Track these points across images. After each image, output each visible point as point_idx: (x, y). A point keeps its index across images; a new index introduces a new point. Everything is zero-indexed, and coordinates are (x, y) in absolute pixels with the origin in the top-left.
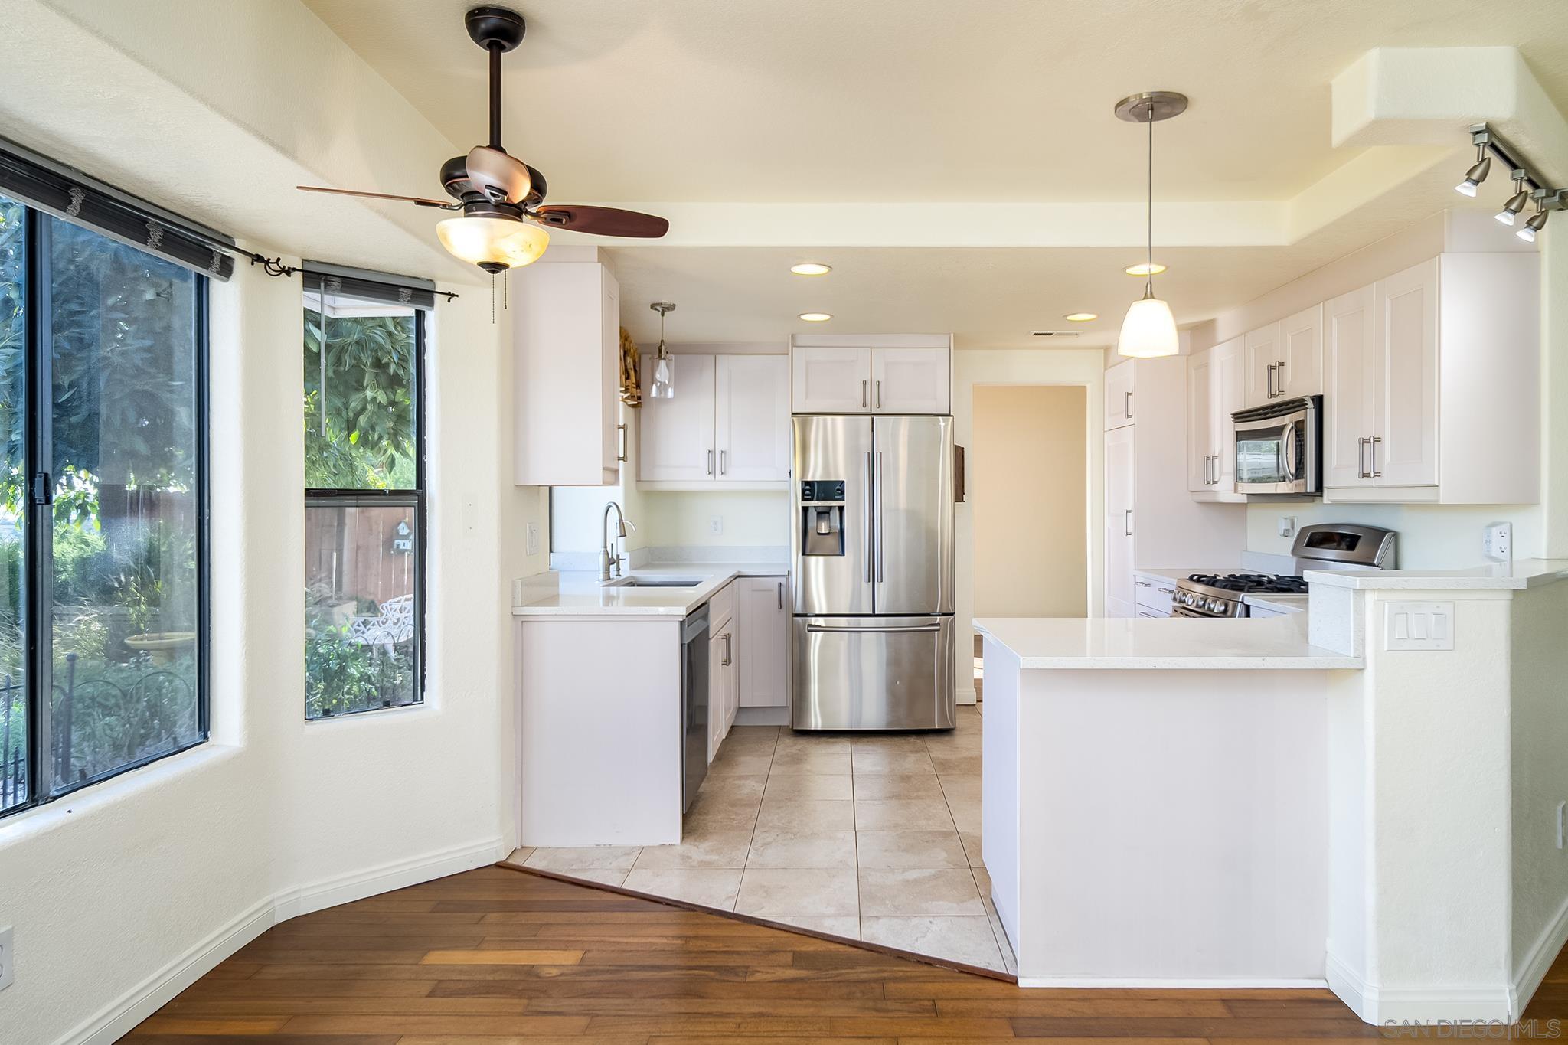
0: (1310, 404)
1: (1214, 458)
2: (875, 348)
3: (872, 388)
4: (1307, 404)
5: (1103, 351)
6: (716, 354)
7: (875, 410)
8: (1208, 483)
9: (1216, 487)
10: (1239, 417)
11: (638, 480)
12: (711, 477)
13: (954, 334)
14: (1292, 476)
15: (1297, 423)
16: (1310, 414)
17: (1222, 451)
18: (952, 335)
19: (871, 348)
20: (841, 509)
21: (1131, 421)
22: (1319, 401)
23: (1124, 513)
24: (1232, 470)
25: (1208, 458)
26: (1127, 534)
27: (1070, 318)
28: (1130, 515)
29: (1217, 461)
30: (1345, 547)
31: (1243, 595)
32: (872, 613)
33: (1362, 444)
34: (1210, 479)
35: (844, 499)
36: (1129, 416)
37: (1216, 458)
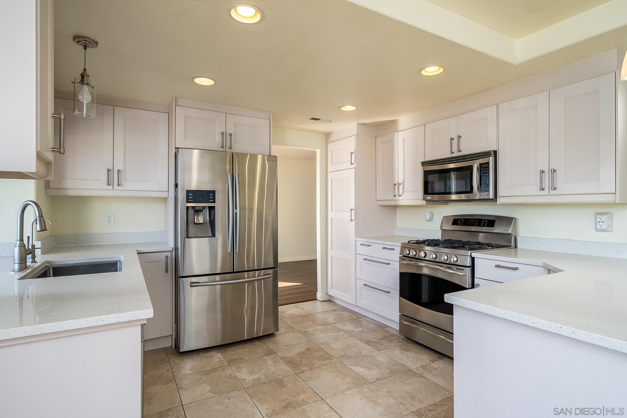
0: (493, 155)
1: (399, 184)
2: (227, 114)
3: (227, 137)
5: (325, 135)
6: (114, 106)
7: (228, 150)
8: (395, 196)
9: (400, 198)
10: (428, 163)
11: (47, 187)
12: (110, 187)
13: (273, 112)
14: (478, 190)
15: (481, 164)
17: (404, 181)
18: (271, 112)
19: (225, 114)
20: (212, 209)
21: (353, 166)
23: (349, 210)
25: (395, 184)
26: (351, 220)
27: (342, 109)
28: (353, 212)
29: (401, 186)
30: (486, 225)
31: (470, 252)
32: (233, 271)
33: (541, 173)
34: (396, 193)
35: (214, 202)
36: (352, 164)
37: (401, 184)
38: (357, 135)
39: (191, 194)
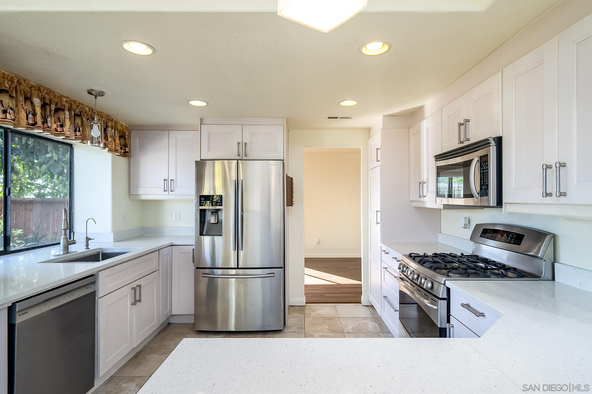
0: (493, 143)
1: (424, 183)
2: (244, 125)
3: (243, 146)
4: (490, 143)
5: (368, 130)
6: (169, 130)
7: (244, 158)
8: (420, 197)
9: (425, 199)
10: (439, 157)
11: (130, 194)
12: (166, 193)
14: (478, 194)
15: (481, 157)
16: (492, 150)
17: (428, 179)
18: (285, 118)
19: (243, 125)
21: (379, 163)
22: (499, 141)
23: (376, 212)
24: (434, 189)
25: (420, 183)
26: (377, 223)
27: (342, 104)
28: (379, 213)
29: (425, 185)
30: (512, 242)
31: (444, 279)
32: (237, 267)
33: (545, 170)
34: (421, 195)
35: (221, 205)
36: (378, 161)
37: (425, 183)
38: (383, 128)
39: (203, 199)
